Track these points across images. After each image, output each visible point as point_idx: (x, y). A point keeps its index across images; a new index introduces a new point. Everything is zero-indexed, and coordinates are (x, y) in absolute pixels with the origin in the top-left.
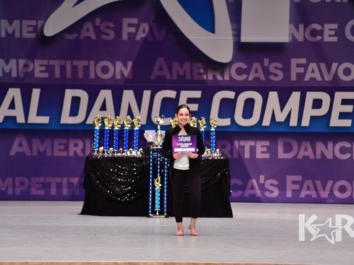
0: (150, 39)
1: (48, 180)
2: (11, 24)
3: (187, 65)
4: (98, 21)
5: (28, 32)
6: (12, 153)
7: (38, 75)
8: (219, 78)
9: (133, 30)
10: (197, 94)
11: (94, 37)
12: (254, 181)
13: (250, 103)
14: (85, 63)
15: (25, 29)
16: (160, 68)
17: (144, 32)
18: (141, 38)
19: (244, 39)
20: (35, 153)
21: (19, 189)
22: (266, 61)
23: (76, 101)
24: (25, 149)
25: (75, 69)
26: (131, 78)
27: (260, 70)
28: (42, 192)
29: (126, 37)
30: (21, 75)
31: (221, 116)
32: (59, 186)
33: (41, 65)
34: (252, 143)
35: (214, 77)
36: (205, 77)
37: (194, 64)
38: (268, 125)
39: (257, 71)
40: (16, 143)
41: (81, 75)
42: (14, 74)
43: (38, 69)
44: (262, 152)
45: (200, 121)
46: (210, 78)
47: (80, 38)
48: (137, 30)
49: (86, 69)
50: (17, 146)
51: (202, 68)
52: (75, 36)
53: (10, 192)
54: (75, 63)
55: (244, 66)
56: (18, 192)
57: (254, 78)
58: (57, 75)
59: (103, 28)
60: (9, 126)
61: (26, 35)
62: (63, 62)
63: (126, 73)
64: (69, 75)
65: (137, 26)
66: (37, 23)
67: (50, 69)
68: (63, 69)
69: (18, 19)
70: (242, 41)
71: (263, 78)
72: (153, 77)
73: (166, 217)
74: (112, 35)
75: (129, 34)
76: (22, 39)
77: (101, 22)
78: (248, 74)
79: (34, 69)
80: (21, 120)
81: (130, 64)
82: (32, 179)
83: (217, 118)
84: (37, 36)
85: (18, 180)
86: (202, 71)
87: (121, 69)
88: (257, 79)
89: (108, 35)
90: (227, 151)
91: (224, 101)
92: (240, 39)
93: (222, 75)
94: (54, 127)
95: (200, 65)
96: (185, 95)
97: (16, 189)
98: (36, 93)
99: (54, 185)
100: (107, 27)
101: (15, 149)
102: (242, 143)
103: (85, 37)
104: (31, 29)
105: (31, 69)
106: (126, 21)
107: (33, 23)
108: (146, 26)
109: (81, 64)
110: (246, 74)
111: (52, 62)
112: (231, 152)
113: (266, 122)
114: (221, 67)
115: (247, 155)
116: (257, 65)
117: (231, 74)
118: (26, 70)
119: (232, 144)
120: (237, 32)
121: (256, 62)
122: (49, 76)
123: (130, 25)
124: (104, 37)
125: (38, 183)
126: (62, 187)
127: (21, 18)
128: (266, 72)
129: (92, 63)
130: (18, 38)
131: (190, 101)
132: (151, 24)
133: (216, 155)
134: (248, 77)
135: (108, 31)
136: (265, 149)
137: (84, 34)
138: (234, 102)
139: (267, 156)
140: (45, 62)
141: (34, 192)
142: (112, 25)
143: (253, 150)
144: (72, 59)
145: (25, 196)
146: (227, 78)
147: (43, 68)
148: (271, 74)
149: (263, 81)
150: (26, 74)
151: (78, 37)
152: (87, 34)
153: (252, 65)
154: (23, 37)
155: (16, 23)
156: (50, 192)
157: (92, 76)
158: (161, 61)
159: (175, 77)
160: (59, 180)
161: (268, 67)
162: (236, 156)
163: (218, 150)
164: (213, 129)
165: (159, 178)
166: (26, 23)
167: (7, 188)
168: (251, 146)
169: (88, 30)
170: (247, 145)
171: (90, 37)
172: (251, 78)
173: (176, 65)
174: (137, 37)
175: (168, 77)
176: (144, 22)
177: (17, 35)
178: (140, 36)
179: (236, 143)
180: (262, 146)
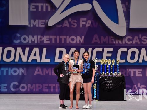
0: (92, 27)
1: (50, 85)
2: (35, 21)
3: (107, 37)
4: (70, 20)
5: (42, 25)
6: (35, 74)
7: (45, 42)
8: (120, 43)
9: (84, 23)
10: (111, 49)
11: (68, 26)
12: (136, 86)
13: (133, 53)
14: (65, 37)
15: (41, 23)
16: (96, 39)
17: (89, 24)
18: (88, 26)
19: (131, 26)
20: (44, 74)
21: (38, 89)
22: (140, 36)
23: (61, 53)
24: (40, 72)
25: (60, 39)
26: (83, 43)
27: (138, 39)
28: (47, 90)
29: (82, 26)
30: (39, 42)
31: (121, 58)
32: (54, 88)
33: (47, 38)
34: (135, 70)
35: (118, 42)
36: (114, 42)
37: (110, 37)
38: (141, 62)
39: (136, 40)
40: (37, 70)
41: (63, 42)
42: (36, 42)
43: (46, 40)
44: (139, 74)
45: (112, 61)
46: (117, 42)
47: (63, 27)
48: (86, 23)
49: (65, 39)
50: (37, 71)
51: (113, 39)
52: (60, 26)
53: (34, 90)
54: (61, 37)
55: (131, 38)
56: (37, 90)
57: (135, 43)
58: (53, 42)
59: (72, 23)
60: (34, 63)
61: (41, 26)
62: (55, 37)
63: (82, 41)
64: (58, 42)
65: (86, 22)
66: (45, 21)
67: (50, 40)
68: (56, 39)
69: (37, 19)
70: (130, 27)
71: (139, 43)
72: (93, 43)
73: (99, 101)
74: (76, 25)
75: (83, 25)
76: (39, 28)
77: (71, 20)
78: (133, 41)
79: (44, 40)
80: (39, 60)
81: (83, 37)
82: (43, 85)
83: (119, 59)
84: (45, 26)
85: (37, 85)
86: (113, 40)
87: (79, 40)
88: (136, 43)
89: (74, 25)
90: (124, 73)
91: (122, 52)
92: (129, 27)
93: (122, 42)
94: (52, 63)
95: (112, 38)
96: (106, 50)
97: (37, 89)
98: (45, 49)
99: (52, 87)
100: (74, 22)
101: (36, 73)
102: (130, 70)
103: (65, 26)
104: (43, 23)
105: (43, 40)
106: (82, 20)
107: (44, 21)
108: (90, 22)
109: (63, 37)
110: (132, 41)
111: (51, 37)
112: (126, 74)
113: (141, 61)
114: (121, 38)
115: (132, 75)
116: (136, 37)
117: (126, 41)
118: (41, 40)
119: (126, 70)
120: (128, 24)
121: (136, 36)
122: (50, 42)
123: (83, 21)
124: (72, 26)
125: (45, 86)
126: (55, 88)
127: (39, 19)
128: (140, 40)
129: (68, 37)
130: (37, 27)
131: (108, 52)
132: (92, 20)
133: (119, 75)
134: (132, 42)
135: (74, 24)
136: (140, 73)
137: (64, 25)
138: (126, 53)
139: (141, 75)
140: (49, 37)
141: (44, 90)
142: (76, 21)
143: (135, 73)
144: (59, 35)
145: (40, 92)
146: (124, 43)
147: (48, 39)
148: (143, 41)
149: (139, 44)
150: (41, 42)
151: (62, 26)
152: (66, 25)
153: (134, 37)
154: (40, 26)
155: (37, 21)
156: (50, 90)
157: (68, 42)
158: (96, 36)
159: (102, 43)
160: (54, 85)
161: (141, 38)
162: (128, 75)
163: (120, 73)
164: (118, 64)
165: (95, 85)
166: (41, 21)
167: (33, 88)
168: (134, 71)
169: (66, 24)
170: (133, 71)
171: (67, 26)
172: (134, 43)
173: (102, 38)
174: (86, 26)
175: (99, 42)
176: (89, 20)
177: (37, 26)
178: (88, 25)
179: (128, 70)
180: (139, 71)
